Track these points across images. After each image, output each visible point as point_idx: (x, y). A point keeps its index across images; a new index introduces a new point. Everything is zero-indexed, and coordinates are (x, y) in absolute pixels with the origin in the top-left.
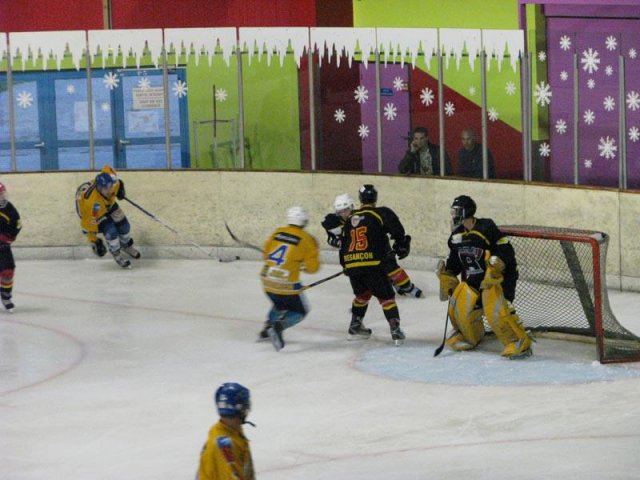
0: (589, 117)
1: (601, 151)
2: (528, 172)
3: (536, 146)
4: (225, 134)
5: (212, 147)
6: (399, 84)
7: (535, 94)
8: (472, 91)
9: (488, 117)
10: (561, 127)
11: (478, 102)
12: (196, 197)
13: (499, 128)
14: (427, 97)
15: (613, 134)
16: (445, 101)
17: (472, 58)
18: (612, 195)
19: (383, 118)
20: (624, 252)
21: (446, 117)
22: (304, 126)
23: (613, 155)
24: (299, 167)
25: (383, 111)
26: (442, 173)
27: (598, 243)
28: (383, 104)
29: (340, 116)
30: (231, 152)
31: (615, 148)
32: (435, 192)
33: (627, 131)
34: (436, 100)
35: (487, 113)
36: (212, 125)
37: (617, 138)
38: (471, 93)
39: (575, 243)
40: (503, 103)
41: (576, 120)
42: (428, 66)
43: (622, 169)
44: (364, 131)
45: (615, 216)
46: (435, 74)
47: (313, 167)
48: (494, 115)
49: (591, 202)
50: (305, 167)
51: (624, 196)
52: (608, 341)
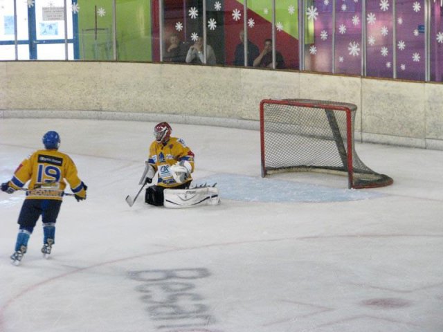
0: (342, 29)
1: (350, 51)
2: (302, 64)
3: (307, 48)
5: (94, 46)
6: (218, 6)
7: (307, 14)
8: (266, 11)
9: (276, 28)
10: (324, 35)
11: (270, 19)
12: (84, 79)
13: (281, 35)
14: (236, 15)
15: (358, 40)
16: (248, 18)
18: (358, 80)
19: (208, 28)
20: (364, 117)
21: (249, 28)
23: (357, 54)
24: (151, 60)
25: (207, 24)
27: (350, 110)
28: (208, 19)
29: (179, 27)
30: (106, 49)
31: (359, 49)
32: (241, 77)
33: (367, 39)
34: (242, 17)
35: (275, 26)
36: (94, 32)
37: (360, 44)
38: (265, 13)
39: (334, 111)
41: (334, 31)
44: (194, 37)
45: (359, 93)
46: (241, 1)
47: (161, 60)
48: (280, 27)
49: (343, 84)
50: (155, 60)
51: (365, 80)
52: (355, 175)
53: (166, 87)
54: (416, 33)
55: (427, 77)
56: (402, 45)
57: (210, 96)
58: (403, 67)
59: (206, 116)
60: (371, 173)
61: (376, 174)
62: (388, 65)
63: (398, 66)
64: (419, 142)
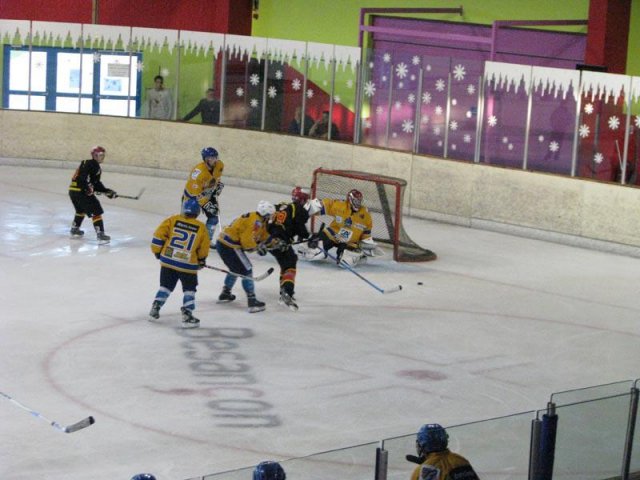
0: (398, 106)
1: (403, 128)
2: (356, 138)
6: (279, 75)
7: (365, 88)
8: (325, 83)
9: (334, 100)
10: (380, 110)
11: (328, 91)
12: (144, 136)
13: (339, 107)
14: (296, 85)
15: (412, 118)
16: (307, 89)
17: (327, 63)
18: (409, 156)
19: (268, 96)
20: (413, 193)
21: (307, 98)
23: (411, 131)
25: (268, 92)
27: (400, 185)
28: (268, 87)
29: (240, 92)
31: (412, 127)
32: (296, 145)
33: (421, 117)
34: (301, 87)
35: (333, 98)
37: (414, 121)
38: (324, 85)
39: (385, 185)
40: (344, 92)
42: (298, 66)
44: (254, 103)
45: (409, 169)
46: (302, 71)
48: (337, 100)
49: (395, 159)
51: (416, 157)
52: (400, 248)
54: (469, 114)
55: (477, 159)
56: (454, 126)
57: (266, 162)
58: (454, 147)
59: (260, 180)
60: (416, 247)
61: (421, 249)
62: (440, 144)
63: (449, 145)
64: (464, 220)
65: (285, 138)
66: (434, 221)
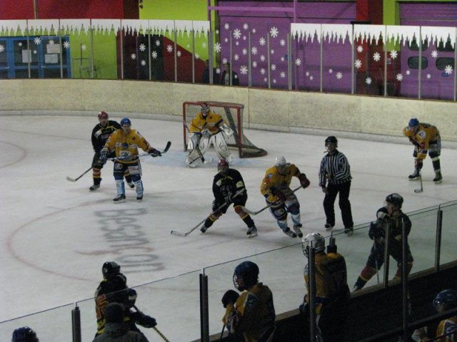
0: (236, 57)
1: (241, 71)
2: (211, 80)
3: (215, 70)
4: (86, 64)
5: (80, 69)
6: (158, 43)
7: (214, 48)
8: (188, 46)
10: (225, 61)
11: (191, 51)
13: (198, 61)
14: (170, 49)
15: (246, 64)
16: (177, 51)
17: (188, 33)
18: (246, 89)
19: (152, 57)
20: (250, 113)
21: (177, 57)
22: (119, 62)
23: (246, 73)
24: (116, 77)
25: (151, 55)
26: (176, 80)
27: (240, 108)
28: (152, 52)
29: (133, 56)
30: (88, 71)
31: (247, 70)
32: (173, 88)
33: (252, 64)
34: (173, 50)
35: (195, 56)
36: (79, 61)
37: (248, 66)
39: (230, 109)
40: (201, 51)
41: (231, 59)
42: (170, 36)
43: (250, 79)
44: (143, 63)
45: (247, 99)
46: (173, 40)
47: (122, 78)
48: (197, 56)
49: (237, 92)
50: (119, 78)
51: (251, 90)
52: (244, 149)
53: (126, 95)
54: (283, 59)
55: (290, 87)
56: (274, 67)
57: (154, 101)
58: (275, 81)
59: (151, 113)
60: (254, 147)
61: (258, 149)
62: (266, 80)
63: (271, 80)
64: (285, 129)
65: (165, 84)
66: (266, 130)
